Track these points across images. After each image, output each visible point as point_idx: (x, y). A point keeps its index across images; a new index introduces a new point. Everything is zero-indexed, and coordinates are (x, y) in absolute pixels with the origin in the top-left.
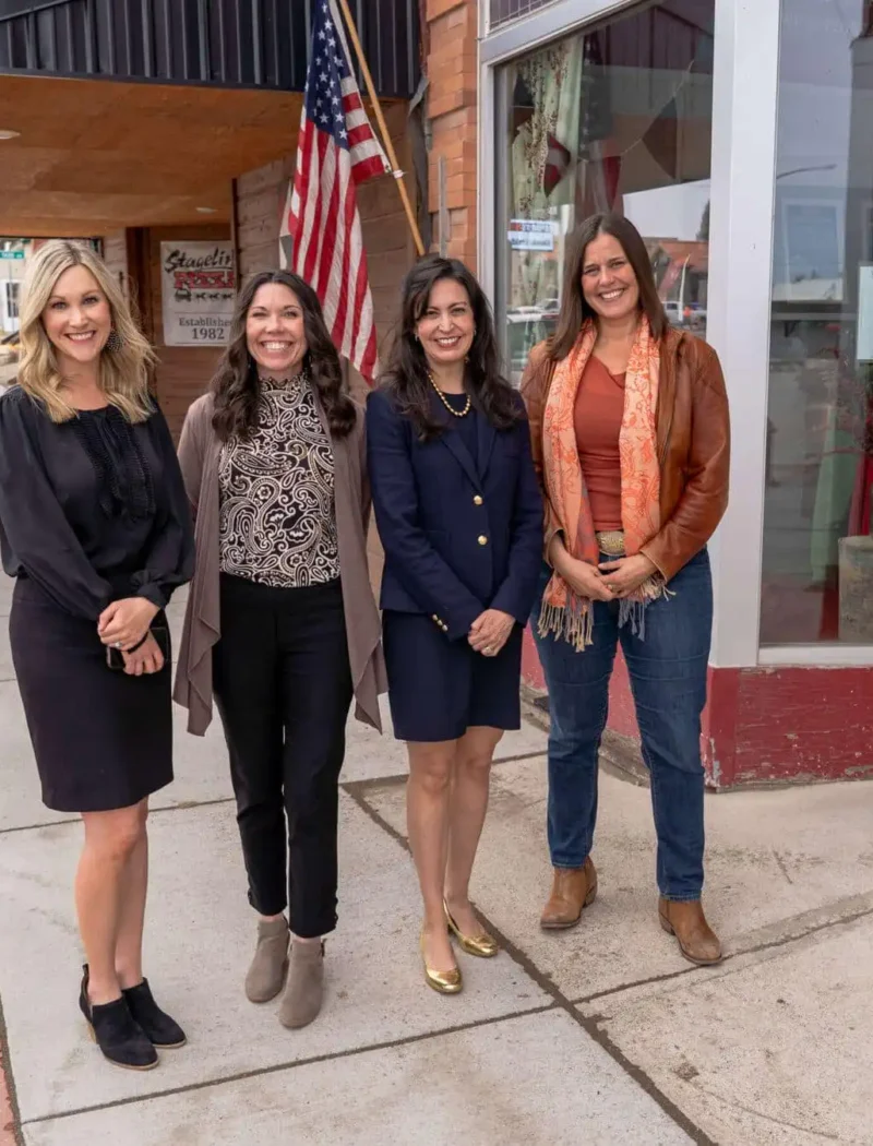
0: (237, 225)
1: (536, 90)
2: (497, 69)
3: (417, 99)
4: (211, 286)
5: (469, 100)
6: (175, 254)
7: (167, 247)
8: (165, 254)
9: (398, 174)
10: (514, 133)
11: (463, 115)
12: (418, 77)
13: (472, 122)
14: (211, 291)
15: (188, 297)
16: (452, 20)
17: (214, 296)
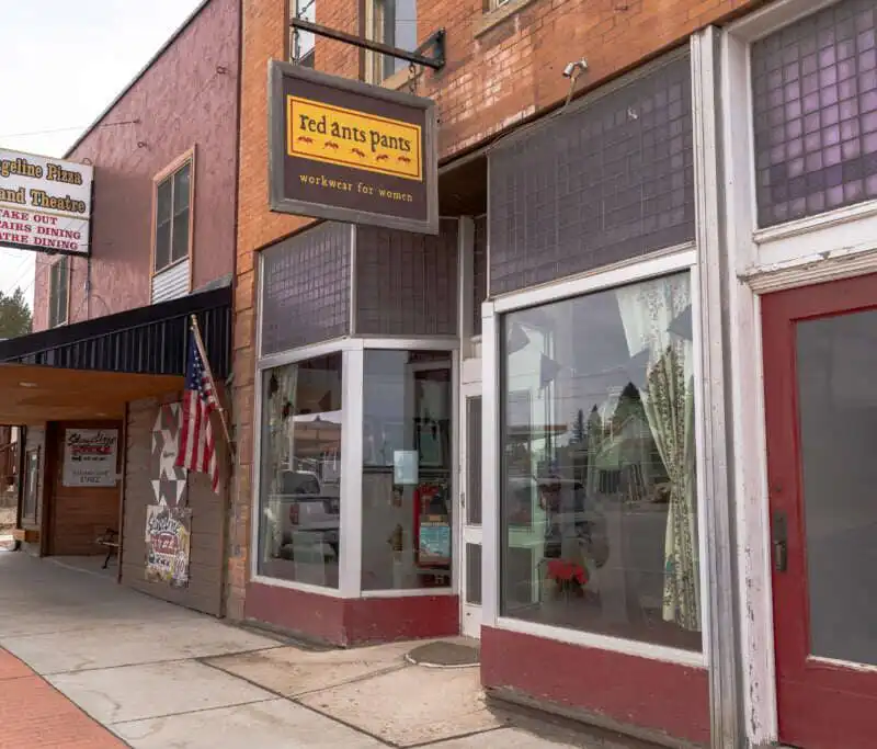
0: (127, 424)
1: (279, 379)
2: (264, 371)
3: (229, 379)
4: (94, 453)
5: (251, 382)
6: (74, 436)
7: (69, 432)
8: (68, 436)
9: (220, 410)
10: (270, 396)
11: (249, 389)
12: (230, 371)
13: (253, 391)
14: (93, 456)
15: (80, 459)
16: (245, 351)
17: (95, 459)
